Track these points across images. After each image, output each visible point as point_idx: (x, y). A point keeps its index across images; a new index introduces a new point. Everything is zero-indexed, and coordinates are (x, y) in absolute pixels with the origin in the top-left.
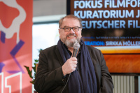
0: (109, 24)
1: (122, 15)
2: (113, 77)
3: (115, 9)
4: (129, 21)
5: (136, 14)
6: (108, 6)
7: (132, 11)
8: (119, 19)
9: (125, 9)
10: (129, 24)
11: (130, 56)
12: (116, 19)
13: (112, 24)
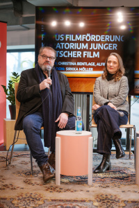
0: (69, 54)
1: (79, 47)
2: (74, 95)
3: (74, 42)
4: (84, 52)
5: (89, 46)
6: (68, 39)
7: (87, 44)
8: (77, 50)
9: (82, 42)
10: (84, 55)
11: (85, 79)
12: (75, 50)
13: (71, 54)
